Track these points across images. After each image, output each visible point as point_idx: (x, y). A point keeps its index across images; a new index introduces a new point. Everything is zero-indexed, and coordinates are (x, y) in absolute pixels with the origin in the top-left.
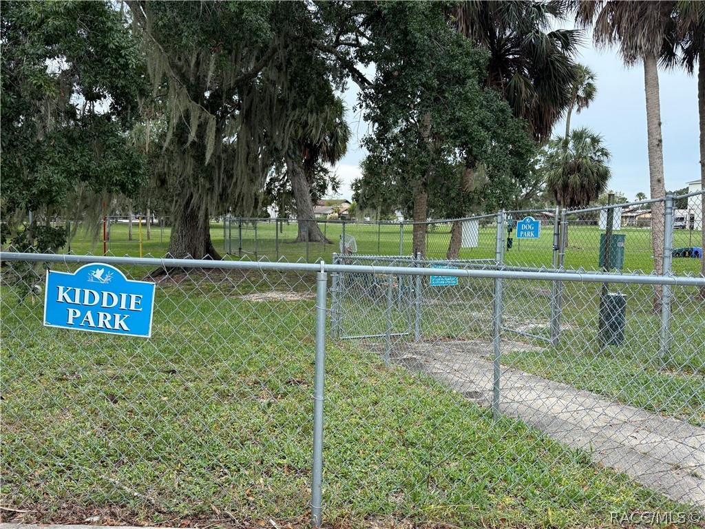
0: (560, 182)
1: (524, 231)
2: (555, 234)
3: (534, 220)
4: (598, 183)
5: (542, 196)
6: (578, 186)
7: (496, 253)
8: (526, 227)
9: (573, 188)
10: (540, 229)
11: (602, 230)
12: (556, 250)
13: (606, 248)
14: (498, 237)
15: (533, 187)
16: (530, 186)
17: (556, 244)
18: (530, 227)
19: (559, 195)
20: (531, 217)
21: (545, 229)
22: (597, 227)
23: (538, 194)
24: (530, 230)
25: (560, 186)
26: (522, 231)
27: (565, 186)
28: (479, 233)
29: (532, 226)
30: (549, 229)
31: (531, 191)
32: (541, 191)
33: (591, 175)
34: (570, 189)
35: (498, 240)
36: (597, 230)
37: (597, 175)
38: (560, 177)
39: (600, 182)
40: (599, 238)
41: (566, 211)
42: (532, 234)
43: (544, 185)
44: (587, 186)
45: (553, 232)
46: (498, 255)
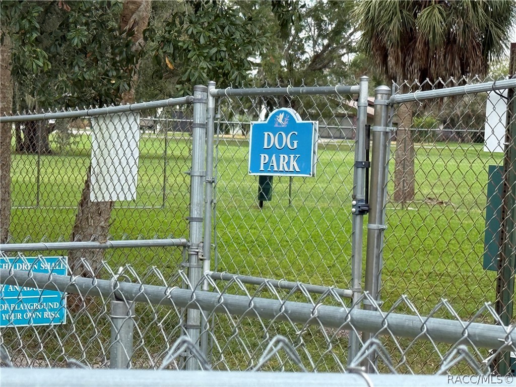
0: (395, 26)
1: (270, 151)
2: (357, 165)
3: (298, 119)
4: (487, 31)
5: (354, 64)
6: (437, 38)
7: (191, 220)
8: (275, 140)
9: (426, 44)
10: (314, 147)
11: (492, 155)
12: (362, 212)
13: (504, 211)
14: (197, 170)
15: (332, 40)
16: (324, 37)
17: (361, 195)
18: (287, 140)
19: (391, 61)
20: (290, 110)
21: (327, 147)
22: (478, 147)
23: (345, 59)
24: (286, 150)
25: (395, 35)
26: (266, 151)
27: (408, 38)
28: (141, 157)
29: (293, 137)
30: (341, 148)
31: (326, 48)
32: (351, 50)
33: (471, 13)
34: (419, 46)
35: (196, 180)
36: (479, 155)
37: (486, 10)
38: (394, 14)
39: (494, 30)
40: (485, 178)
41: (389, 94)
42: (293, 163)
43: (358, 35)
44: (460, 40)
45: (351, 158)
46: (195, 225)
